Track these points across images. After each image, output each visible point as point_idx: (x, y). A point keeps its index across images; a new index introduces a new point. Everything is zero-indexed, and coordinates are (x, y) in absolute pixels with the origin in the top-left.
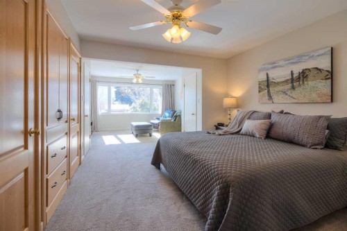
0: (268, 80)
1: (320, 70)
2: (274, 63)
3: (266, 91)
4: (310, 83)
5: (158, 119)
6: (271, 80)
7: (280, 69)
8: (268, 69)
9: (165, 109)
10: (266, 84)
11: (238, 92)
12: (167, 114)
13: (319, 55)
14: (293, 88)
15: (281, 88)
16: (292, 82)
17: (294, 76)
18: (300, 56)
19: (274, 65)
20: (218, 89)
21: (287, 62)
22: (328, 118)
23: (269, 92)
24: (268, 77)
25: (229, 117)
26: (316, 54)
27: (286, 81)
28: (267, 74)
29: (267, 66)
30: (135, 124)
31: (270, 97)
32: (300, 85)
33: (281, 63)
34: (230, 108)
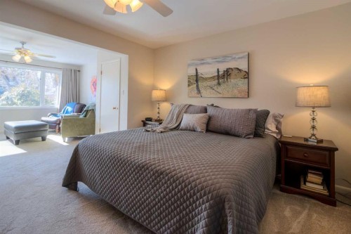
0: (197, 75)
1: (240, 70)
2: (203, 60)
3: (195, 85)
4: (232, 80)
5: (55, 115)
6: (200, 75)
7: (207, 65)
8: (197, 65)
9: (65, 101)
10: (195, 79)
11: (166, 84)
12: (70, 109)
13: (239, 58)
14: (219, 84)
15: (209, 83)
16: (218, 79)
17: (220, 73)
18: (225, 57)
19: (202, 62)
20: (145, 80)
21: (215, 60)
22: (255, 111)
23: (197, 86)
24: (197, 73)
25: (158, 110)
26: (237, 57)
27: (213, 78)
28: (196, 70)
29: (196, 62)
30: (13, 124)
31: (199, 92)
32: (224, 82)
33: (209, 61)
34: (159, 101)
